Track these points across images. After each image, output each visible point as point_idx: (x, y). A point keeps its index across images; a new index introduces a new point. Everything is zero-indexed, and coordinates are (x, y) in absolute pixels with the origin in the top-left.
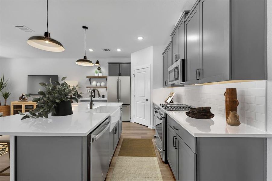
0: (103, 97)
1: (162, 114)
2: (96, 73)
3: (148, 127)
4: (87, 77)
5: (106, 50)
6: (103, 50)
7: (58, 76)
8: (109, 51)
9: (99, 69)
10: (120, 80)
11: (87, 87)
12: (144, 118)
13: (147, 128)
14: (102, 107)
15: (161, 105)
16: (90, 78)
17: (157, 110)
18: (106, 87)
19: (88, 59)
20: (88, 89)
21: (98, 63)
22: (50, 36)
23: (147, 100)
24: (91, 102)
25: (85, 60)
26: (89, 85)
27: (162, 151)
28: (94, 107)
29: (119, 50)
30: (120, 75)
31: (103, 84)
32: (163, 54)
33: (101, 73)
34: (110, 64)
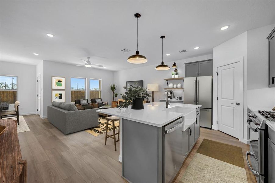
0: (181, 98)
1: (259, 125)
2: (173, 75)
3: (239, 139)
4: (165, 80)
5: (182, 51)
6: (179, 52)
7: (142, 81)
8: (185, 52)
9: (176, 71)
10: (197, 81)
11: (165, 89)
12: (233, 127)
13: (237, 141)
14: (177, 107)
15: (259, 112)
16: (168, 81)
17: (252, 118)
18: (183, 89)
19: (165, 64)
20: (166, 90)
21: (174, 65)
22: (139, 54)
23: (237, 104)
24: (167, 102)
25: (163, 65)
26: (167, 87)
27: (258, 174)
28: (169, 107)
29: (197, 48)
30: (198, 75)
31: (179, 85)
32: (268, 38)
33: (177, 74)
34: (187, 65)
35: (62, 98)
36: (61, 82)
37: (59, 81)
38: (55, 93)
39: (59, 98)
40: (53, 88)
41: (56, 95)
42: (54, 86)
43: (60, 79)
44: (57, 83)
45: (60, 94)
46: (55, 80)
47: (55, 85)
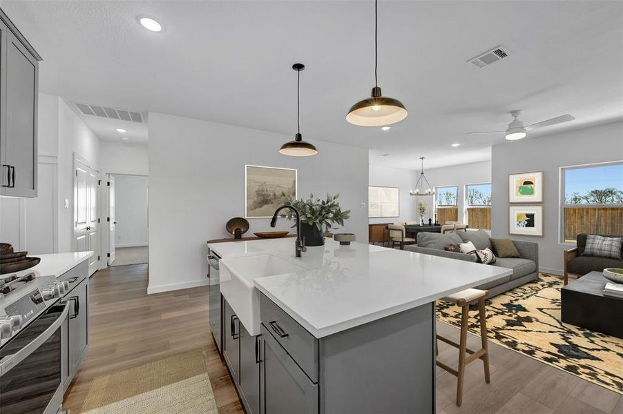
35: (533, 226)
36: (532, 183)
37: (526, 183)
38: (515, 212)
39: (527, 226)
40: (511, 201)
41: (519, 217)
42: (515, 196)
43: (527, 177)
44: (520, 188)
45: (528, 216)
46: (515, 181)
47: (517, 194)
